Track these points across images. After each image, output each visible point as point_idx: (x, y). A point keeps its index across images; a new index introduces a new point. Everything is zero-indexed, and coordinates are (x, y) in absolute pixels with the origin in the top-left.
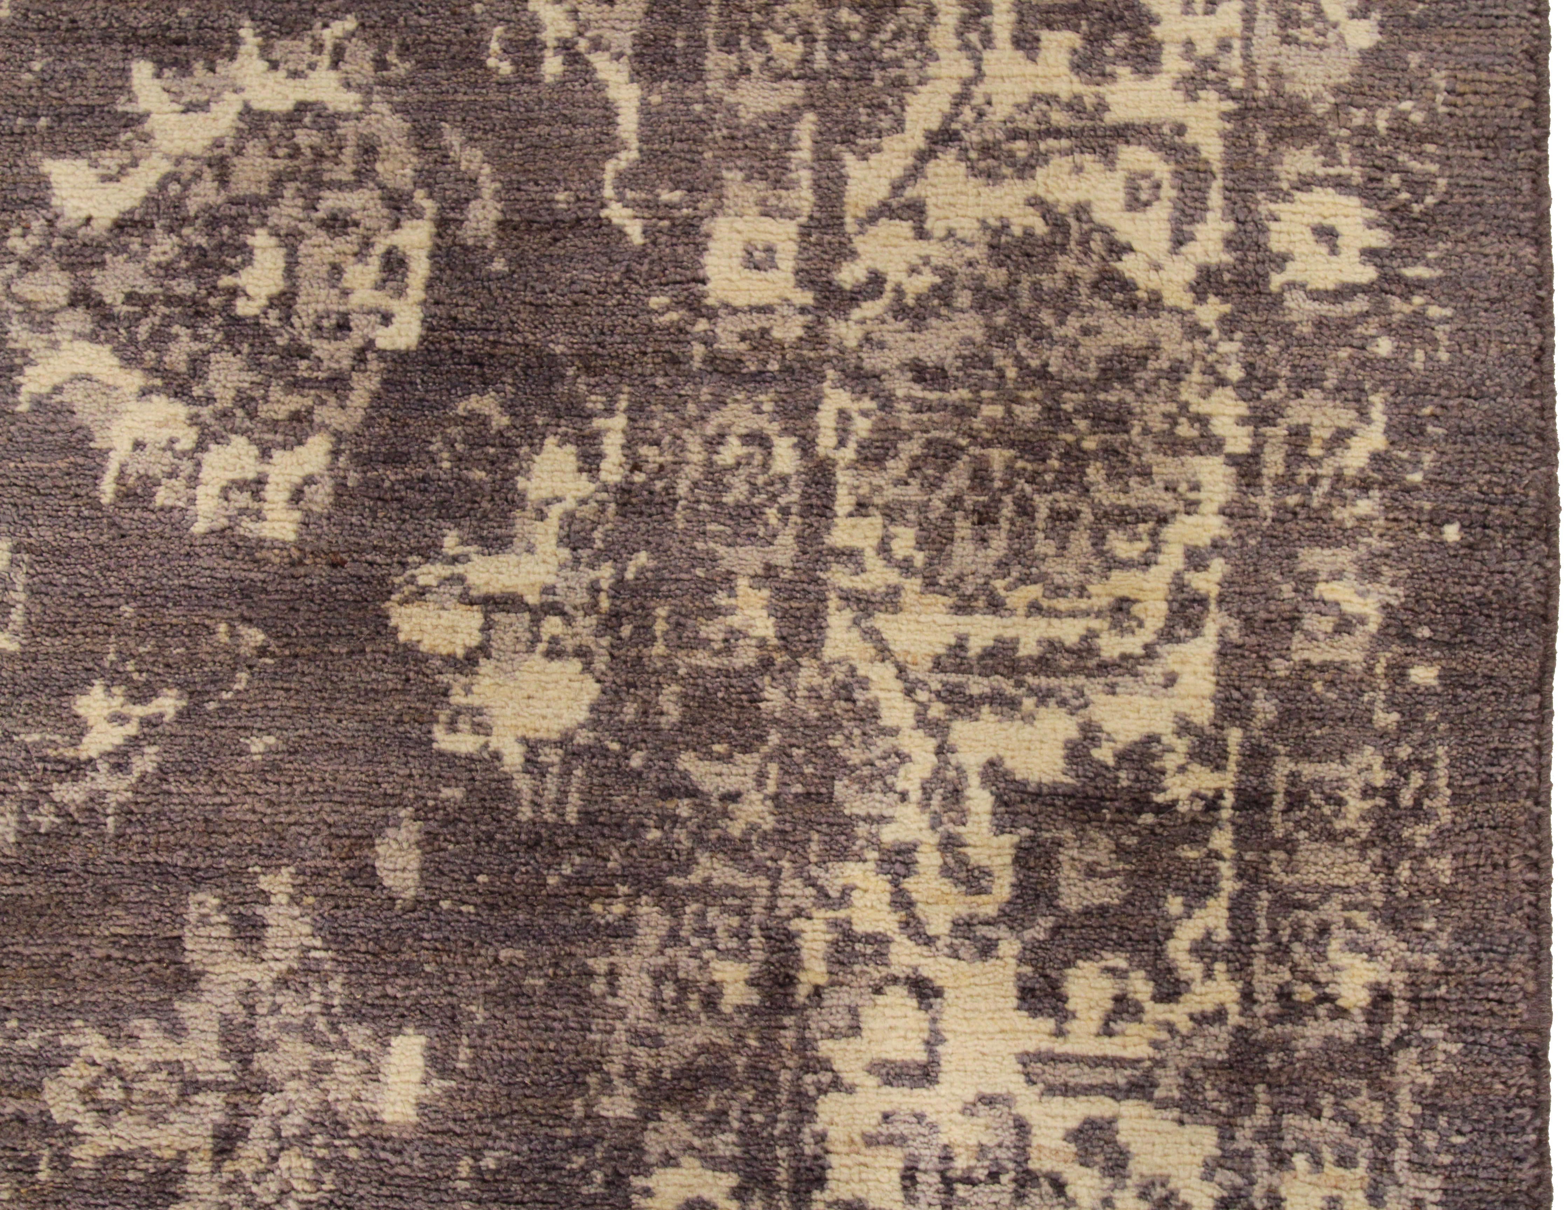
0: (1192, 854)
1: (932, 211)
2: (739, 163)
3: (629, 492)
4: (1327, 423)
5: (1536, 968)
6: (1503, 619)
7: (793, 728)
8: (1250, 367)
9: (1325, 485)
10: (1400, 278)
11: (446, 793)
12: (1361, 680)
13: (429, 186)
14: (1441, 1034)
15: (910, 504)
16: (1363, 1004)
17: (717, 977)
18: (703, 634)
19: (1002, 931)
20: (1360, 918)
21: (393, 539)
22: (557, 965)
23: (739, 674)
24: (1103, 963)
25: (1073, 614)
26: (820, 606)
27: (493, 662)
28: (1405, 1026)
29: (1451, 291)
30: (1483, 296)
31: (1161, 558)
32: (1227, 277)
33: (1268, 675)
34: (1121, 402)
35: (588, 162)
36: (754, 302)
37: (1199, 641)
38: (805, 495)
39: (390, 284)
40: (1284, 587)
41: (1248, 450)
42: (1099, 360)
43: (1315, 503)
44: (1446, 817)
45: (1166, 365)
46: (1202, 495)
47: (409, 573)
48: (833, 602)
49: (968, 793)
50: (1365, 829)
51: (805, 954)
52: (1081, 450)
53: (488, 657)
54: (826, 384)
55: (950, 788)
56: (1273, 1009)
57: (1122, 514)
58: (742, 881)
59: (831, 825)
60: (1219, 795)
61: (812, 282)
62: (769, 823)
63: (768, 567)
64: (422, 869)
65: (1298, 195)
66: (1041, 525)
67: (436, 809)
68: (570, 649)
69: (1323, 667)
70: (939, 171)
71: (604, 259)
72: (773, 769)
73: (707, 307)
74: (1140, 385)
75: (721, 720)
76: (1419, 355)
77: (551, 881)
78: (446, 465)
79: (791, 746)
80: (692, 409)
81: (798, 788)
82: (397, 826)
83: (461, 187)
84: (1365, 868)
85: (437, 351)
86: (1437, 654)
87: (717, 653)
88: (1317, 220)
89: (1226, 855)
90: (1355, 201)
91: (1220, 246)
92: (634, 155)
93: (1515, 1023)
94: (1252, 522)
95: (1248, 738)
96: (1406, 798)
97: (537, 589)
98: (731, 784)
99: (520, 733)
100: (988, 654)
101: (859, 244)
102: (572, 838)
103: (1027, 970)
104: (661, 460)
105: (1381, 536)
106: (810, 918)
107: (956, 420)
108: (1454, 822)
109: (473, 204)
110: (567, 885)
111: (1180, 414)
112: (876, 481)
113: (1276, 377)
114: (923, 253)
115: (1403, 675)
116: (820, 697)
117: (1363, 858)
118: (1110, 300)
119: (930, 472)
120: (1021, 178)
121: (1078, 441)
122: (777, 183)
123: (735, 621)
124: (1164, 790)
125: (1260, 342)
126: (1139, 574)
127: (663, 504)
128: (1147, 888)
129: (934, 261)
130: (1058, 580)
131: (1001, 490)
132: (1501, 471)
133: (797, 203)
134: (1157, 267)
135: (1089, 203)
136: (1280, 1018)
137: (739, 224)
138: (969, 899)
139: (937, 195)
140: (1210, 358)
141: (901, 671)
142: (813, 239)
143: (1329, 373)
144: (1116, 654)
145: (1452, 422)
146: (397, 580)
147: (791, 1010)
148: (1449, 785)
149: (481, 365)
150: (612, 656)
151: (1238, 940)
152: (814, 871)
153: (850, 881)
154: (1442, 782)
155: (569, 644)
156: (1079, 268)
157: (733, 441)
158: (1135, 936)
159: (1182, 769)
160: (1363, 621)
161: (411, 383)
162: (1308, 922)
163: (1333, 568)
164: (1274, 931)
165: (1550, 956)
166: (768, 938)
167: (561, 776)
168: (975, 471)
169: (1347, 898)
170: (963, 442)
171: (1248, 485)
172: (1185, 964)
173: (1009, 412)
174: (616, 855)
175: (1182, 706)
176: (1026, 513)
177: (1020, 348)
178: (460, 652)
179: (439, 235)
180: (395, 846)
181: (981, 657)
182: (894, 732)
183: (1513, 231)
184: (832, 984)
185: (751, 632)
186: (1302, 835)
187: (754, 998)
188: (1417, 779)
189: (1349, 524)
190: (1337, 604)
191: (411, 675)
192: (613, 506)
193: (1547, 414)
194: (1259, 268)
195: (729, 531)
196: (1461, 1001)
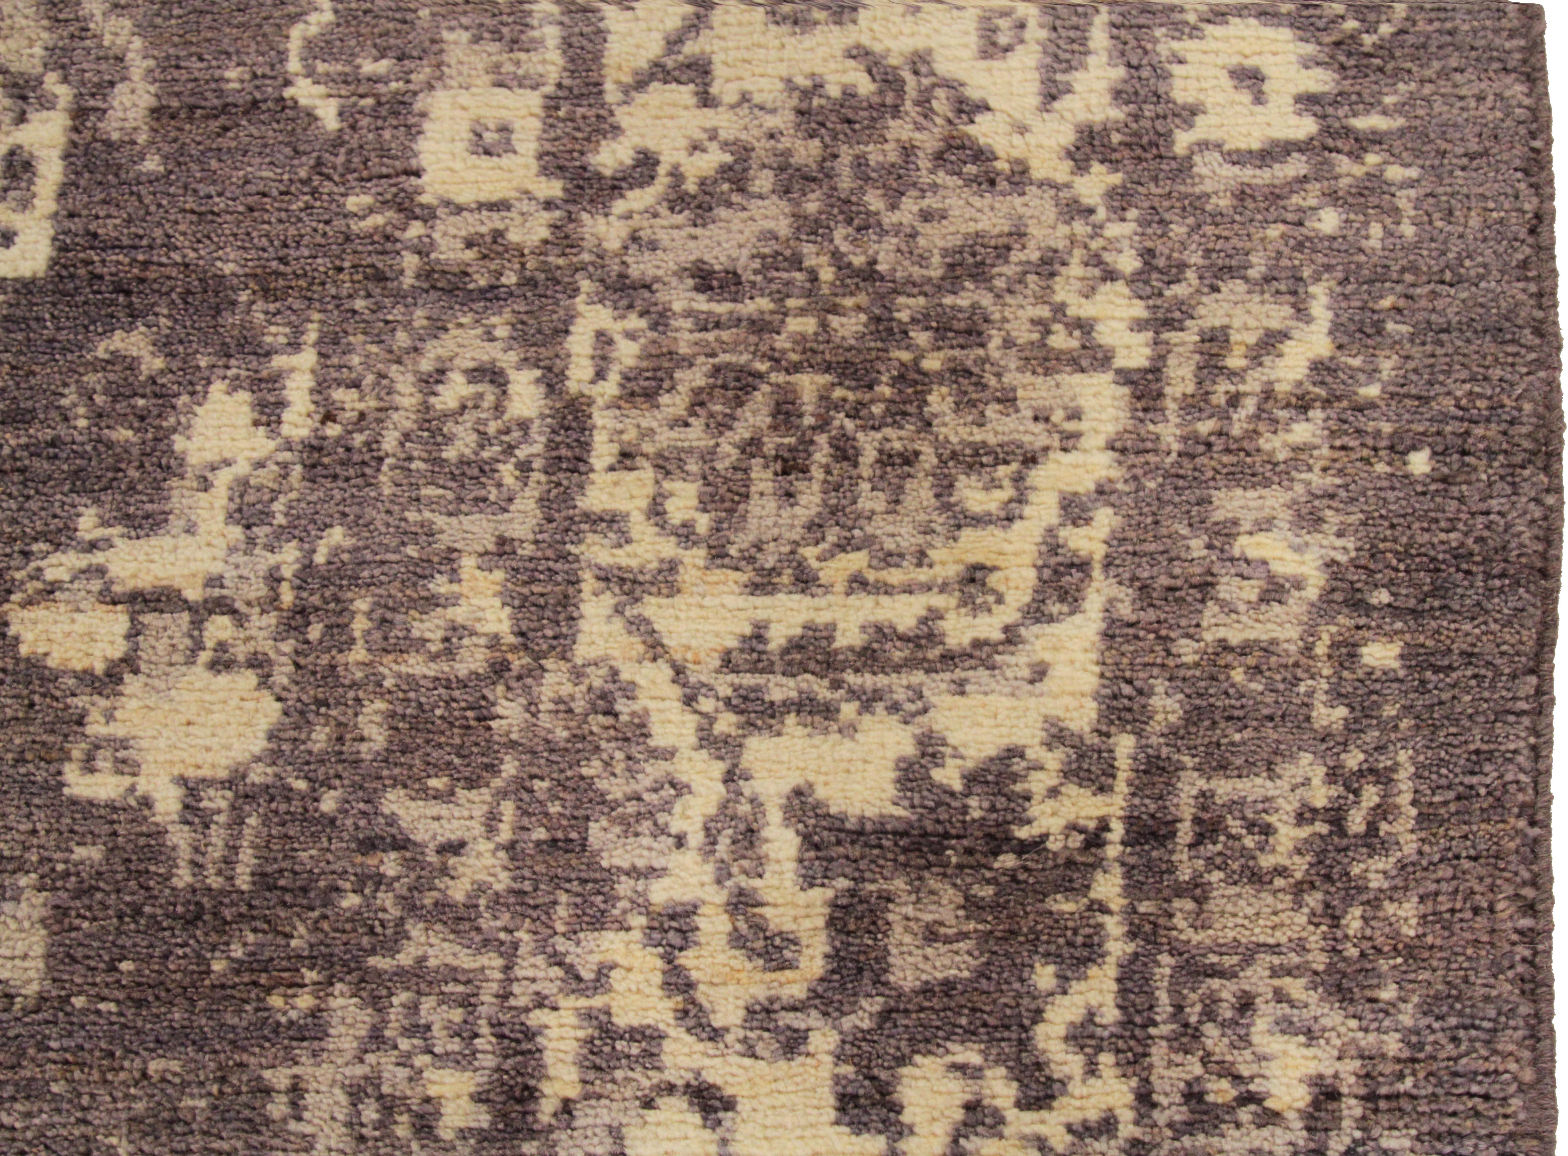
0: (1068, 907)
1: (719, 71)
2: (464, 20)
3: (320, 449)
4: (1252, 323)
5: (1534, 1049)
6: (1488, 576)
7: (534, 753)
8: (1147, 255)
9: (1249, 406)
10: (1348, 132)
11: (80, 853)
12: (1296, 665)
13: (63, 67)
14: (1407, 1143)
15: (690, 451)
16: (1301, 1104)
17: (432, 1091)
18: (415, 633)
19: (813, 1019)
20: (1295, 987)
21: (14, 521)
22: (223, 1080)
23: (463, 684)
24: (949, 1059)
25: (908, 590)
26: (571, 590)
27: (142, 678)
28: (1358, 1134)
29: (1418, 144)
30: (1460, 151)
31: (1027, 510)
32: (1116, 138)
33: (1171, 662)
34: (975, 306)
35: (267, 29)
36: (483, 197)
37: (1078, 618)
38: (552, 445)
39: (12, 194)
40: (1194, 543)
41: (1146, 364)
42: (945, 253)
43: (1236, 431)
44: (1410, 846)
45: (1035, 256)
46: (1083, 426)
47: (33, 565)
48: (589, 583)
49: (765, 833)
50: (1300, 866)
51: (549, 1057)
52: (920, 371)
53: (136, 671)
54: (580, 299)
55: (742, 827)
56: (1180, 1114)
57: (976, 454)
58: (466, 960)
59: (584, 881)
60: (1104, 826)
61: (561, 168)
62: (502, 882)
63: (502, 541)
64: (49, 956)
65: (1209, 29)
66: (866, 472)
67: (67, 874)
68: (241, 658)
69: (1245, 649)
70: (730, 19)
71: (288, 151)
72: (508, 809)
73: (422, 206)
74: (1000, 284)
75: (440, 745)
76: (1376, 230)
77: (218, 966)
78: (82, 423)
79: (532, 777)
80: (402, 338)
81: (541, 834)
82: (16, 899)
83: (103, 66)
84: (1301, 919)
85: (72, 276)
86: (1399, 625)
87: (434, 657)
88: (1235, 60)
89: (1113, 907)
90: (1285, 34)
91: (1107, 98)
92: (328, 17)
93: (1507, 1126)
94: (1152, 458)
95: (1143, 748)
96: (1356, 822)
97: (200, 581)
98: (451, 831)
99: (176, 772)
100: (796, 645)
101: (622, 117)
102: (244, 909)
103: (848, 1070)
104: (361, 406)
105: (1325, 470)
106: (555, 1009)
107: (753, 339)
108: (1420, 853)
109: (120, 87)
110: (238, 972)
111: (1054, 320)
112: (644, 424)
113: (1183, 266)
114: (708, 125)
115: (1353, 655)
116: (570, 711)
117: (1298, 905)
118: (959, 174)
119: (718, 408)
120: (839, 23)
121: (916, 361)
122: (514, 44)
123: (459, 614)
124: (1029, 822)
125: (1161, 222)
126: (998, 532)
127: (364, 463)
128: (1007, 955)
129: (723, 135)
130: (889, 545)
131: (813, 428)
132: (1486, 379)
133: (540, 69)
134: (1022, 130)
135: (929, 51)
136: (1189, 1127)
137: (464, 98)
138: (769, 976)
139: (726, 50)
140: (1094, 245)
141: (679, 671)
142: (561, 113)
143: (1254, 259)
144: (966, 641)
145: (1420, 316)
146: (19, 575)
147: (533, 1134)
148: (1414, 803)
149: (128, 293)
150: (297, 666)
151: (1131, 1022)
152: (561, 944)
153: (609, 958)
154: (1404, 799)
155: (241, 652)
156: (917, 135)
157: (457, 378)
158: (991, 1021)
159: (1054, 792)
160: (1298, 584)
161: (38, 319)
162: (1225, 995)
163: (1260, 515)
164: (1179, 1008)
165: (1552, 1030)
166: (501, 1036)
167: (229, 826)
168: (778, 404)
169: (1276, 960)
170: (762, 366)
171: (1145, 410)
172: (1060, 1057)
173: (824, 325)
174: (302, 929)
175: (1054, 707)
176: (846, 458)
177: (837, 242)
178: (99, 668)
179: (76, 129)
180: (13, 926)
181: (786, 651)
182: (669, 754)
183: (1496, 65)
184: (587, 1097)
185: (479, 628)
186: (1216, 876)
187: (483, 1118)
188: (1371, 795)
189: (1281, 456)
190: (1265, 563)
191: (36, 698)
192: (298, 468)
193: (1545, 301)
194: (1160, 125)
195: (450, 495)
196: (1433, 1098)
